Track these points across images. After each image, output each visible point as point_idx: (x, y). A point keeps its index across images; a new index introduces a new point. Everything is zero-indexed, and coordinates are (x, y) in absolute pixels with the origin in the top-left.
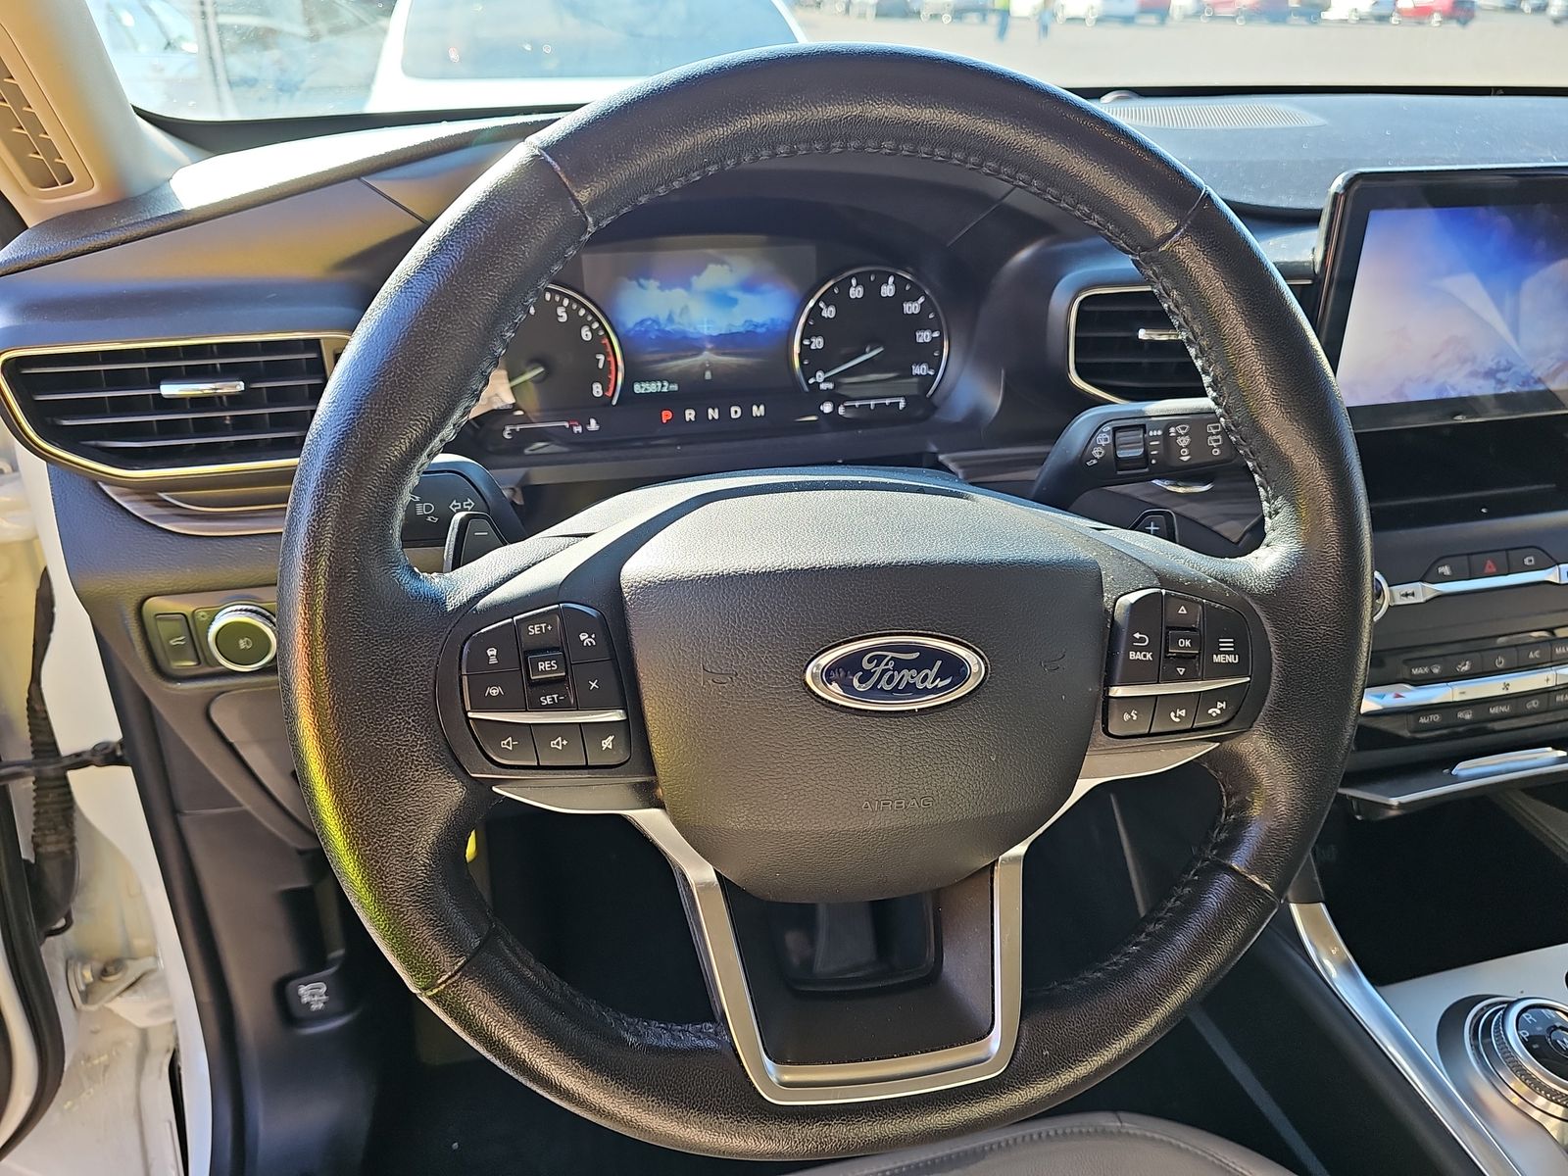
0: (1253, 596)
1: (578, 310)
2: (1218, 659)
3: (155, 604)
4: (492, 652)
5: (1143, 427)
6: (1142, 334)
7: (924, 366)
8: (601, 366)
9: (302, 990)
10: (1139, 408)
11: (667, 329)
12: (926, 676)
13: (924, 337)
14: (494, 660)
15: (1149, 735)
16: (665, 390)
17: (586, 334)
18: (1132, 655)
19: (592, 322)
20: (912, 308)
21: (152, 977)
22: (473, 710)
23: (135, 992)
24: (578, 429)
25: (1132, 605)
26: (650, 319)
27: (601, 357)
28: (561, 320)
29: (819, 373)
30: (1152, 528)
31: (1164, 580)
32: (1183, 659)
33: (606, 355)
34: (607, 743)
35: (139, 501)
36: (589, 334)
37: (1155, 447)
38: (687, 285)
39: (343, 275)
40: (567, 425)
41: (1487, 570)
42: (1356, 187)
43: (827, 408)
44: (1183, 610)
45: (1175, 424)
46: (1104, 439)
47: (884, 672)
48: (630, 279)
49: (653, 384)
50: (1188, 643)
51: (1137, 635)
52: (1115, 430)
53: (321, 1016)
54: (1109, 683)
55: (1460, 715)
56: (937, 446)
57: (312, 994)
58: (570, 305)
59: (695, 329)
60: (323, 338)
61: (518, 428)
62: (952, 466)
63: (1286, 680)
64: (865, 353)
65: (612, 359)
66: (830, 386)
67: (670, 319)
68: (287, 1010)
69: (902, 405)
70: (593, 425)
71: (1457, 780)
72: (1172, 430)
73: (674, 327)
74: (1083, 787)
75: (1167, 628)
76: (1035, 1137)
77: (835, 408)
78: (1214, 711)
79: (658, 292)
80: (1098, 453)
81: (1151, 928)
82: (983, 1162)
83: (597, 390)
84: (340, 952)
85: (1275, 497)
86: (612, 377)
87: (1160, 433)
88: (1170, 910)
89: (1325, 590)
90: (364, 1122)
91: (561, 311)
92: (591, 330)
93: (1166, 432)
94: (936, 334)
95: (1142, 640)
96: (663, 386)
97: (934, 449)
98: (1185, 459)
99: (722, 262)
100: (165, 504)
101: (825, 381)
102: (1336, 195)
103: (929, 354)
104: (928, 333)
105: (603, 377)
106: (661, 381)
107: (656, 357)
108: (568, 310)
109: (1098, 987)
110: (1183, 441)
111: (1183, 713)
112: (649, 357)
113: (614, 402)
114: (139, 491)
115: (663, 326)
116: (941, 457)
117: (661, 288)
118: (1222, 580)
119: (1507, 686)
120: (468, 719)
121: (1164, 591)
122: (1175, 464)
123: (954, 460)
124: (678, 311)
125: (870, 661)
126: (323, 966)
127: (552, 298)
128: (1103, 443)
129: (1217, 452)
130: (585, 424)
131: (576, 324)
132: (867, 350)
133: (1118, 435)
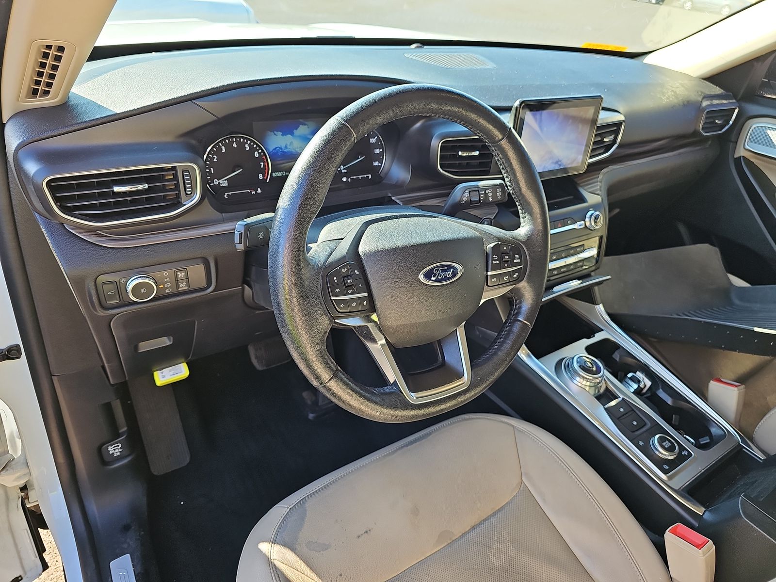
0: (521, 242)
1: (253, 145)
2: (515, 261)
3: (102, 279)
4: (335, 278)
5: (478, 190)
6: (460, 153)
7: (378, 162)
8: (262, 167)
9: (110, 448)
10: (476, 184)
11: (285, 151)
12: (449, 274)
13: (377, 151)
14: (336, 281)
15: (499, 285)
16: (284, 175)
17: (256, 155)
18: (494, 262)
19: (259, 150)
20: (373, 141)
21: (13, 463)
22: (333, 296)
23: (7, 470)
24: (253, 192)
25: (492, 247)
26: (278, 147)
27: (262, 163)
28: (246, 149)
29: (342, 166)
30: (486, 223)
31: (499, 239)
32: (506, 262)
33: (264, 163)
34: (354, 304)
35: (89, 235)
36: (258, 155)
37: (482, 197)
38: (292, 134)
39: (182, 139)
40: (249, 191)
41: (559, 226)
42: (523, 105)
43: (345, 179)
44: (505, 248)
45: (488, 189)
46: (467, 194)
47: (439, 273)
48: (271, 132)
49: (280, 173)
50: (508, 257)
51: (494, 256)
52: (470, 192)
53: (119, 459)
54: (487, 271)
55: (554, 272)
56: (391, 194)
57: (115, 450)
58: (250, 143)
59: (295, 150)
60: (179, 166)
61: (230, 193)
62: (397, 201)
63: (531, 266)
64: (359, 158)
65: (266, 164)
66: (346, 171)
67: (286, 147)
68: (103, 459)
69: (370, 177)
70: (259, 191)
71: (554, 293)
72: (487, 191)
73: (287, 150)
74: (482, 301)
75: (502, 253)
76: (445, 425)
77: (347, 179)
78: (515, 276)
79: (282, 136)
80: (465, 199)
81: (499, 341)
82: (431, 436)
83: (261, 177)
84: (125, 429)
85: (525, 213)
86: (267, 171)
87: (483, 192)
88: (503, 335)
89: (539, 238)
90: (144, 500)
91: (247, 146)
92: (258, 153)
93: (485, 192)
94: (381, 150)
95: (496, 258)
96: (283, 173)
97: (390, 195)
98: (491, 200)
99: (305, 125)
100: (101, 235)
101: (344, 169)
102: (517, 107)
103: (380, 158)
104: (379, 150)
105: (264, 171)
106: (283, 172)
107: (281, 162)
108: (250, 145)
109: (488, 359)
110: (490, 195)
111: (507, 277)
112: (278, 162)
113: (268, 181)
114: (88, 231)
115: (283, 150)
116: (393, 198)
117: (283, 135)
118: (513, 238)
119: (565, 262)
120: (331, 300)
121: (500, 243)
122: (488, 202)
123: (398, 199)
124: (289, 144)
125: (435, 271)
126: (119, 436)
127: (244, 140)
128: (466, 196)
129: (499, 198)
130: (256, 190)
131: (253, 150)
132: (360, 157)
133: (471, 193)
